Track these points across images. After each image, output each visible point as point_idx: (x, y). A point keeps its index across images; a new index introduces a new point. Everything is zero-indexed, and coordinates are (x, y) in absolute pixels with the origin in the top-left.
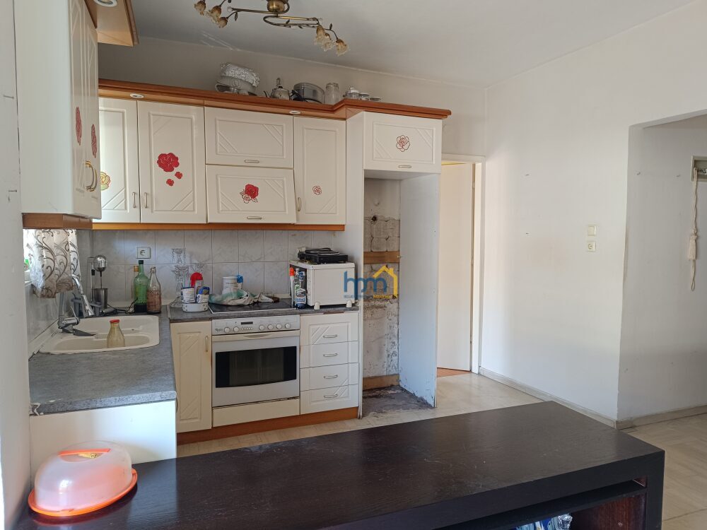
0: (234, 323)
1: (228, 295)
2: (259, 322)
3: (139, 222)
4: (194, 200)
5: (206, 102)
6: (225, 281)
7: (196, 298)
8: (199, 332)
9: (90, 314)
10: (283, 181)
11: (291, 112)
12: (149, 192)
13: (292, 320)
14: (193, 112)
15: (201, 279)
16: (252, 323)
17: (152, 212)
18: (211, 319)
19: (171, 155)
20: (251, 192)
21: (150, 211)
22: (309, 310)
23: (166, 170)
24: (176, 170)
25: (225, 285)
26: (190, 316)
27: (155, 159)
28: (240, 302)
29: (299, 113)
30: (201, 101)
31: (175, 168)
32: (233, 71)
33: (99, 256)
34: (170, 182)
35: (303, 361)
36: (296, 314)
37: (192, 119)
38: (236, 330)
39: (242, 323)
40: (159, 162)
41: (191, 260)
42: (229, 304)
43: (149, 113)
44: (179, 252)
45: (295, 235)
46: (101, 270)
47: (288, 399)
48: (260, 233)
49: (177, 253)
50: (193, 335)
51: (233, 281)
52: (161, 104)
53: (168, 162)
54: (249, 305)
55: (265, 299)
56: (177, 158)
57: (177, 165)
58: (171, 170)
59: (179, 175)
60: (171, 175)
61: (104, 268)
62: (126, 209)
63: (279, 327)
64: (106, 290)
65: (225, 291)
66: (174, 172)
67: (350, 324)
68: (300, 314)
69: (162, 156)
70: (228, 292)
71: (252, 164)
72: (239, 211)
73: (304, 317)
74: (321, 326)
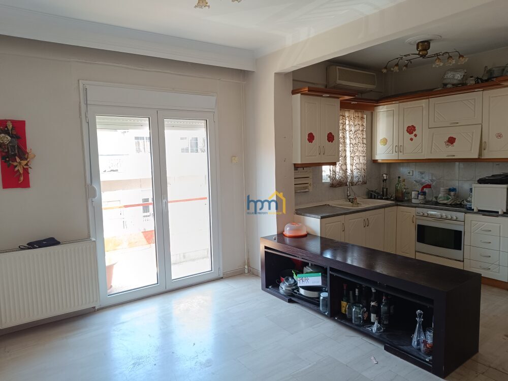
3: (397, 159)
4: (422, 147)
5: (430, 97)
7: (418, 197)
10: (473, 133)
11: (477, 90)
12: (402, 145)
14: (423, 103)
19: (412, 126)
20: (451, 141)
21: (402, 153)
22: (471, 211)
23: (410, 134)
24: (414, 133)
26: (415, 205)
27: (406, 129)
29: (481, 90)
30: (427, 97)
33: (384, 174)
34: (411, 139)
36: (462, 212)
37: (422, 106)
38: (426, 215)
40: (407, 130)
43: (404, 108)
44: (422, 173)
47: (456, 260)
52: (409, 103)
53: (411, 130)
54: (450, 204)
56: (415, 127)
57: (415, 130)
59: (416, 135)
60: (412, 136)
62: (393, 153)
63: (450, 217)
66: (413, 134)
68: (466, 213)
69: (408, 127)
71: (455, 124)
73: (467, 215)
74: (479, 223)
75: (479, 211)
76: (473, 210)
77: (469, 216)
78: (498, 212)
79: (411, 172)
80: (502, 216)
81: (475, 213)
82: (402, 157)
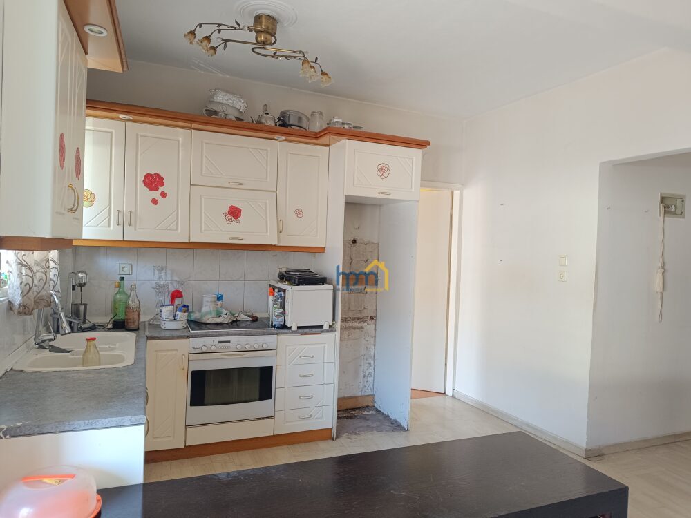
0: (211, 342)
1: (207, 313)
2: (237, 341)
3: (121, 239)
4: (177, 218)
5: (194, 126)
6: (205, 300)
7: (175, 316)
8: (177, 350)
9: (67, 332)
10: (266, 203)
11: (276, 137)
12: (133, 210)
13: (269, 340)
14: (180, 135)
15: (181, 296)
16: (229, 342)
17: (135, 229)
18: (188, 337)
19: (157, 175)
20: (234, 213)
21: (134, 228)
22: (286, 331)
23: (151, 189)
24: (161, 189)
25: (205, 303)
26: (168, 334)
27: (141, 178)
28: (219, 320)
29: (284, 138)
30: (189, 125)
31: (160, 188)
32: (221, 97)
33: (80, 272)
34: (155, 202)
35: (279, 381)
36: (273, 334)
37: (179, 141)
38: (213, 349)
39: (220, 342)
40: (144, 181)
41: (172, 278)
42: (208, 322)
43: (137, 135)
44: (161, 269)
45: (276, 255)
46: (81, 286)
47: (263, 418)
48: (241, 253)
49: (159, 270)
50: (169, 353)
51: (213, 300)
52: (149, 126)
53: (153, 182)
54: (227, 323)
55: (243, 317)
56: (163, 179)
57: (162, 184)
58: (157, 189)
59: (164, 195)
60: (156, 195)
61: (85, 284)
62: (109, 226)
63: (256, 346)
64: (85, 305)
65: (204, 309)
66: (159, 192)
67: (326, 345)
68: (278, 334)
69: (147, 176)
70: (207, 311)
71: (237, 186)
72: (221, 231)
73: (281, 338)
74: (298, 347)
75: (299, 328)
76: (290, 328)
77: (285, 339)
78: (322, 327)
79: (128, 267)
80: (328, 331)
81: (294, 332)
82: (131, 235)
